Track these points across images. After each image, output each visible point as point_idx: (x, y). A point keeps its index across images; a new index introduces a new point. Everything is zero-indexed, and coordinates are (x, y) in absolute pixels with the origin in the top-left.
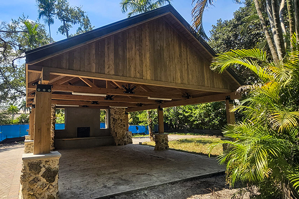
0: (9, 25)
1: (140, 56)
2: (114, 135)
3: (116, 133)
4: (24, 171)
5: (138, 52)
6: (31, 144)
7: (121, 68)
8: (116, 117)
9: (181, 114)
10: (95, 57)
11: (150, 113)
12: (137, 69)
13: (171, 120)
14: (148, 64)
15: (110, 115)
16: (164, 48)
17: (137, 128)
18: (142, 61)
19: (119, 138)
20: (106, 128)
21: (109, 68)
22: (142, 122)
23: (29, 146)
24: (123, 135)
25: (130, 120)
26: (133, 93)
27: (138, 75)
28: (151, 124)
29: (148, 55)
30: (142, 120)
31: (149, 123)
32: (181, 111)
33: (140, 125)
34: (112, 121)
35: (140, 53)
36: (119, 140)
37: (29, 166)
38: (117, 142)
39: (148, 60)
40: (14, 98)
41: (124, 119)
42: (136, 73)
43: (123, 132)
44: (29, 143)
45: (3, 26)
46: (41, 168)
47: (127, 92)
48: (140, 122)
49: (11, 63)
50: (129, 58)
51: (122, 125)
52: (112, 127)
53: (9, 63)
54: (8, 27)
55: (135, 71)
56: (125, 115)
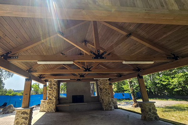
2: (102, 101)
3: (103, 100)
6: (20, 111)
8: (102, 87)
9: (159, 83)
11: (131, 82)
13: (150, 88)
15: (97, 85)
17: (123, 95)
19: (106, 104)
20: (96, 96)
22: (127, 90)
23: (18, 113)
24: (109, 101)
25: (115, 90)
28: (133, 92)
30: (126, 89)
31: (131, 91)
32: (157, 81)
33: (125, 92)
34: (99, 90)
36: (106, 106)
38: (104, 107)
41: (108, 89)
43: (108, 98)
44: (19, 111)
48: (125, 91)
51: (107, 93)
52: (100, 95)
56: (109, 85)
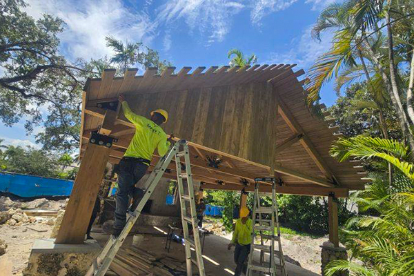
0: (86, 64)
1: (239, 123)
4: (27, 272)
5: (237, 118)
7: (213, 133)
10: (182, 113)
12: (233, 138)
14: (247, 136)
16: (268, 119)
18: (240, 130)
21: (198, 130)
26: (217, 167)
27: (233, 147)
29: (248, 125)
30: (216, 200)
35: (239, 119)
37: (40, 264)
39: (247, 130)
40: (68, 146)
42: (230, 144)
45: (78, 63)
46: (60, 268)
47: (210, 166)
49: (77, 105)
50: (225, 123)
53: (74, 105)
54: (84, 65)
55: (231, 140)
